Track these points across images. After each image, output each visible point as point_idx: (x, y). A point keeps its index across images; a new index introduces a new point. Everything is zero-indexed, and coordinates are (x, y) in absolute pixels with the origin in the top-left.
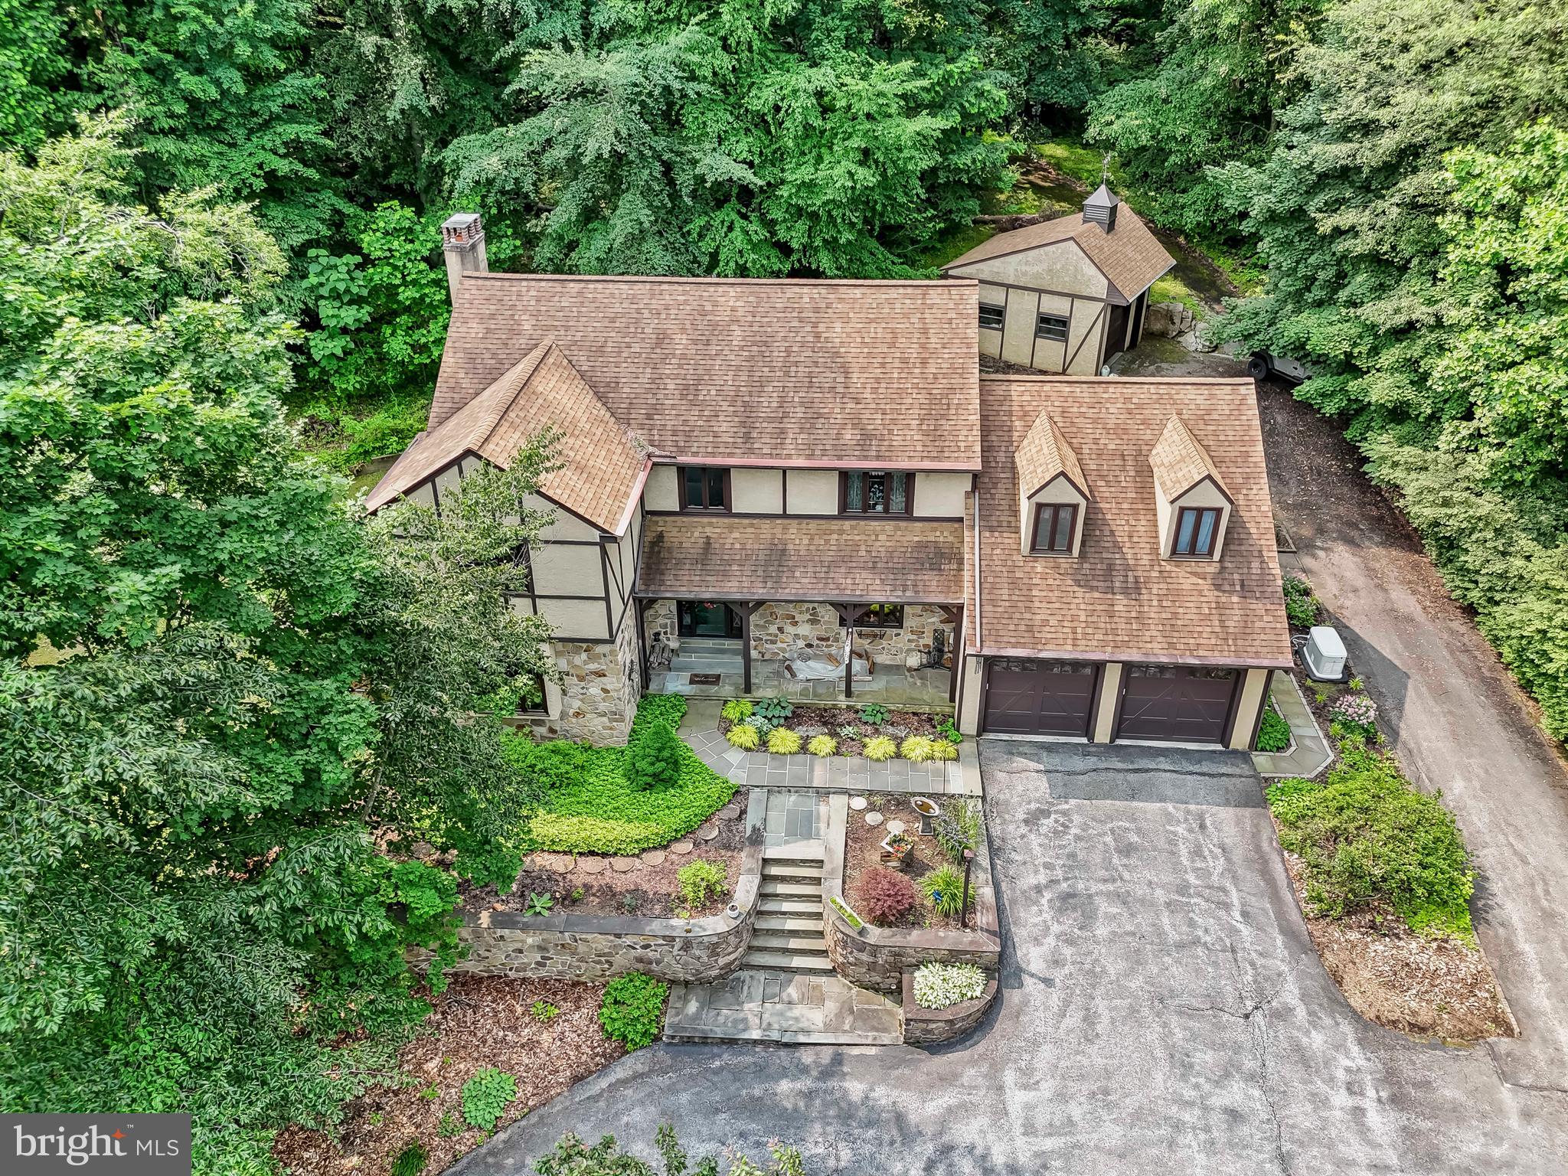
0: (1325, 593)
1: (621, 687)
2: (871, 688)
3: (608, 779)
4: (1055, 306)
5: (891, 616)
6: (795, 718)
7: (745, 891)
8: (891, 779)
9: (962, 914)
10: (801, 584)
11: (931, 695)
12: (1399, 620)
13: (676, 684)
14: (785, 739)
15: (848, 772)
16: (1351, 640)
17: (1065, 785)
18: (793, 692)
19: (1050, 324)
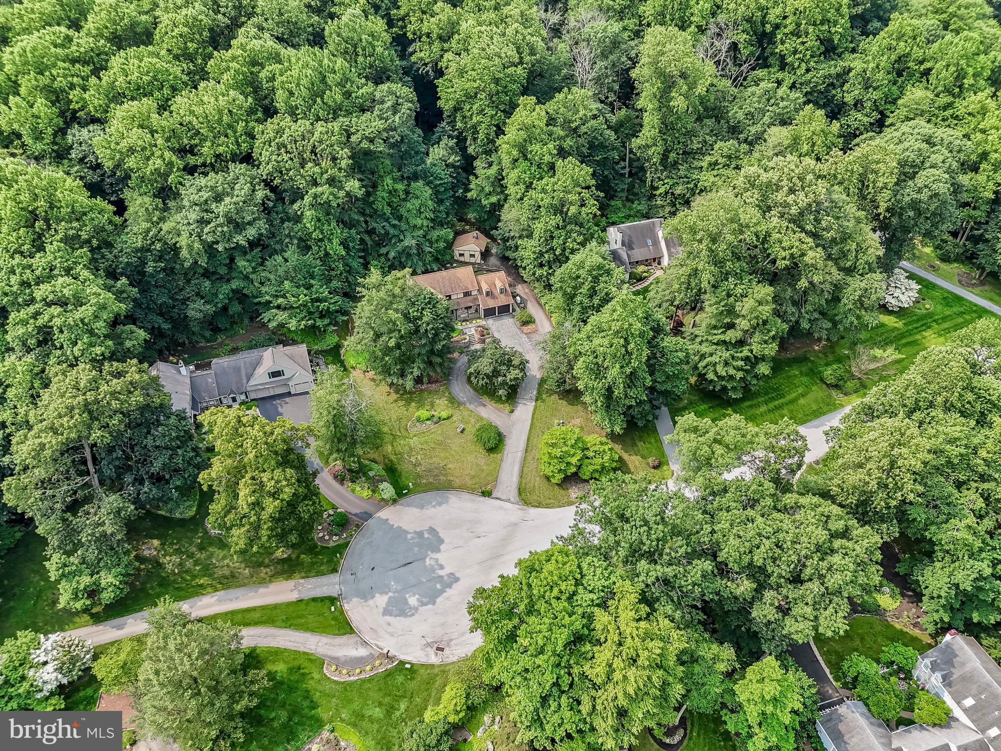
0: (518, 291)
2: (471, 316)
4: (472, 253)
5: (471, 307)
6: (464, 321)
8: (477, 325)
9: (488, 334)
10: (461, 306)
11: (478, 315)
12: (526, 293)
14: (464, 323)
15: (472, 325)
16: (521, 297)
17: (495, 321)
19: (472, 256)
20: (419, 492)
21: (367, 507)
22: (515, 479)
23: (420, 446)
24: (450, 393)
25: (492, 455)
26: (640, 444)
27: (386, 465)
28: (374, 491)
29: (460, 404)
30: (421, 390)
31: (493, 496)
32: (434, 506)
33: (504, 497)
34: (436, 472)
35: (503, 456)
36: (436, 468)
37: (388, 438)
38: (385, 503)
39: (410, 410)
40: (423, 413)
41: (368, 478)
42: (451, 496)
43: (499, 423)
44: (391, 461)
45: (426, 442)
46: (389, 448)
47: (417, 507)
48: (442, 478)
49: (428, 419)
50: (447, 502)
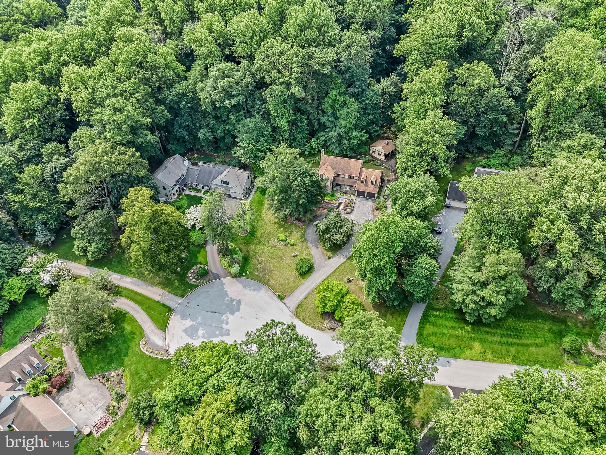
1: (331, 189)
2: (350, 191)
3: (329, 196)
4: (380, 153)
5: (352, 186)
6: (344, 193)
7: (337, 204)
8: (350, 198)
9: (351, 206)
10: (345, 183)
11: (353, 192)
13: (335, 189)
14: (342, 194)
15: (346, 197)
17: (362, 200)
18: (344, 191)
19: (379, 154)
20: (250, 278)
21: (221, 273)
22: (301, 298)
23: (268, 253)
24: (305, 232)
25: (300, 278)
26: (389, 317)
27: (245, 255)
28: (230, 266)
29: (306, 240)
30: (292, 223)
31: (283, 301)
32: (251, 290)
33: (288, 305)
34: (266, 272)
35: (304, 281)
36: (268, 270)
37: (256, 241)
38: (229, 275)
39: (279, 231)
40: (282, 237)
41: (232, 258)
42: (263, 289)
43: (317, 262)
44: (249, 254)
45: (273, 253)
46: (253, 247)
47: (243, 285)
48: (267, 276)
49: (282, 241)
50: (259, 291)
